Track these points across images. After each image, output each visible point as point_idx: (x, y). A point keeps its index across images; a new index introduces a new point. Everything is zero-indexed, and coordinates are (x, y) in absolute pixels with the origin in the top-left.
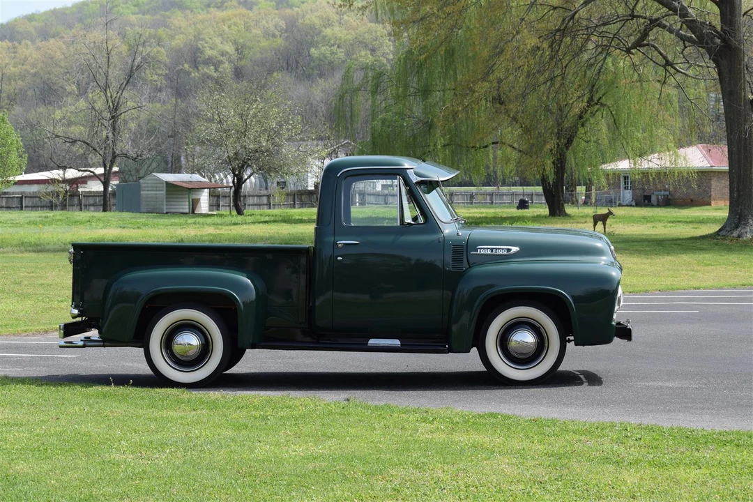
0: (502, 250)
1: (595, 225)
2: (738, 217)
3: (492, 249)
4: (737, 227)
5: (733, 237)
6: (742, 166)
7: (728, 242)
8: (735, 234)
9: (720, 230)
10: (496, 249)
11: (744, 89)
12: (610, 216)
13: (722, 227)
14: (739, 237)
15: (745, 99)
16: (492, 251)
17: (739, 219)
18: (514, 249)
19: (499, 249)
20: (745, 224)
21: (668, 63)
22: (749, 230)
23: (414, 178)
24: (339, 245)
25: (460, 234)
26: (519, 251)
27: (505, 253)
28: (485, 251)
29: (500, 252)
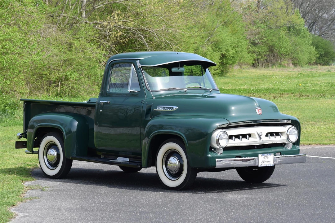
10: (166, 107)
16: (164, 109)
18: (175, 108)
19: (168, 107)
23: (139, 65)
24: (101, 103)
25: (154, 98)
26: (178, 109)
27: (171, 110)
28: (160, 109)
29: (168, 110)
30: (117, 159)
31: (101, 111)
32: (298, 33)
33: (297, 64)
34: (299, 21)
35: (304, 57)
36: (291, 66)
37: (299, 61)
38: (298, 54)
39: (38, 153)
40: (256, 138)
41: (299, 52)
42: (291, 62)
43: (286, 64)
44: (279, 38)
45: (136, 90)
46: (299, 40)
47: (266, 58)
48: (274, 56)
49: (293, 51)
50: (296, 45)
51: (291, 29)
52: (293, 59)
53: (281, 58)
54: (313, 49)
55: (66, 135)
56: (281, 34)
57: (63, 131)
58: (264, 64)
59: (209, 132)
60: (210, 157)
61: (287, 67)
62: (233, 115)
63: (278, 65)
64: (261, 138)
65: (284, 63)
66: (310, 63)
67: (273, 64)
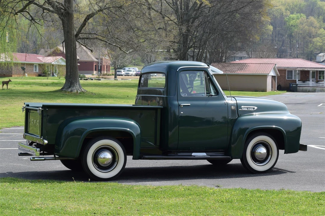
1: (3, 86)
2: (70, 83)
4: (70, 87)
5: (69, 91)
6: (72, 62)
7: (67, 93)
8: (70, 90)
9: (62, 89)
10: (249, 108)
11: (73, 30)
12: (10, 82)
13: (63, 87)
14: (71, 91)
15: (73, 34)
16: (247, 109)
17: (71, 84)
19: (250, 108)
20: (74, 86)
21: (33, 19)
22: (75, 89)
23: (211, 73)
24: (181, 106)
26: (257, 109)
27: (253, 110)
31: (182, 112)
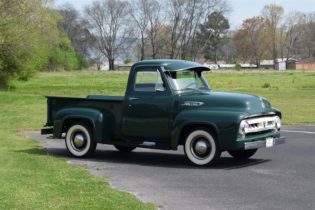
0: (195, 104)
3: (191, 103)
10: (193, 103)
16: (191, 104)
18: (201, 103)
19: (194, 103)
23: (164, 70)
24: (130, 100)
25: (180, 96)
26: (203, 104)
27: (197, 105)
28: (187, 104)
29: (194, 105)
30: (144, 143)
31: (130, 106)
32: (67, 49)
33: (67, 69)
34: (68, 41)
35: (72, 65)
36: (64, 70)
37: (68, 68)
38: (68, 63)
39: (65, 138)
40: (262, 126)
41: (69, 62)
42: (63, 68)
43: (60, 70)
44: (56, 53)
45: (162, 89)
46: (67, 54)
47: (47, 66)
48: (52, 64)
49: (64, 61)
50: (66, 57)
51: (62, 46)
52: (65, 66)
53: (57, 66)
54: (76, 60)
55: (95, 124)
56: (57, 50)
57: (92, 121)
58: (46, 69)
59: (238, 122)
60: (238, 141)
61: (61, 71)
62: (248, 109)
63: (55, 70)
64: (265, 126)
65: (59, 69)
66: (74, 69)
67: (52, 70)
